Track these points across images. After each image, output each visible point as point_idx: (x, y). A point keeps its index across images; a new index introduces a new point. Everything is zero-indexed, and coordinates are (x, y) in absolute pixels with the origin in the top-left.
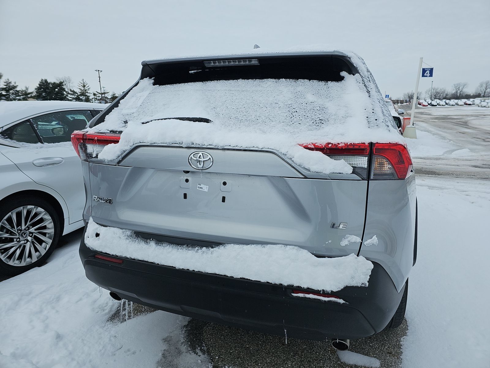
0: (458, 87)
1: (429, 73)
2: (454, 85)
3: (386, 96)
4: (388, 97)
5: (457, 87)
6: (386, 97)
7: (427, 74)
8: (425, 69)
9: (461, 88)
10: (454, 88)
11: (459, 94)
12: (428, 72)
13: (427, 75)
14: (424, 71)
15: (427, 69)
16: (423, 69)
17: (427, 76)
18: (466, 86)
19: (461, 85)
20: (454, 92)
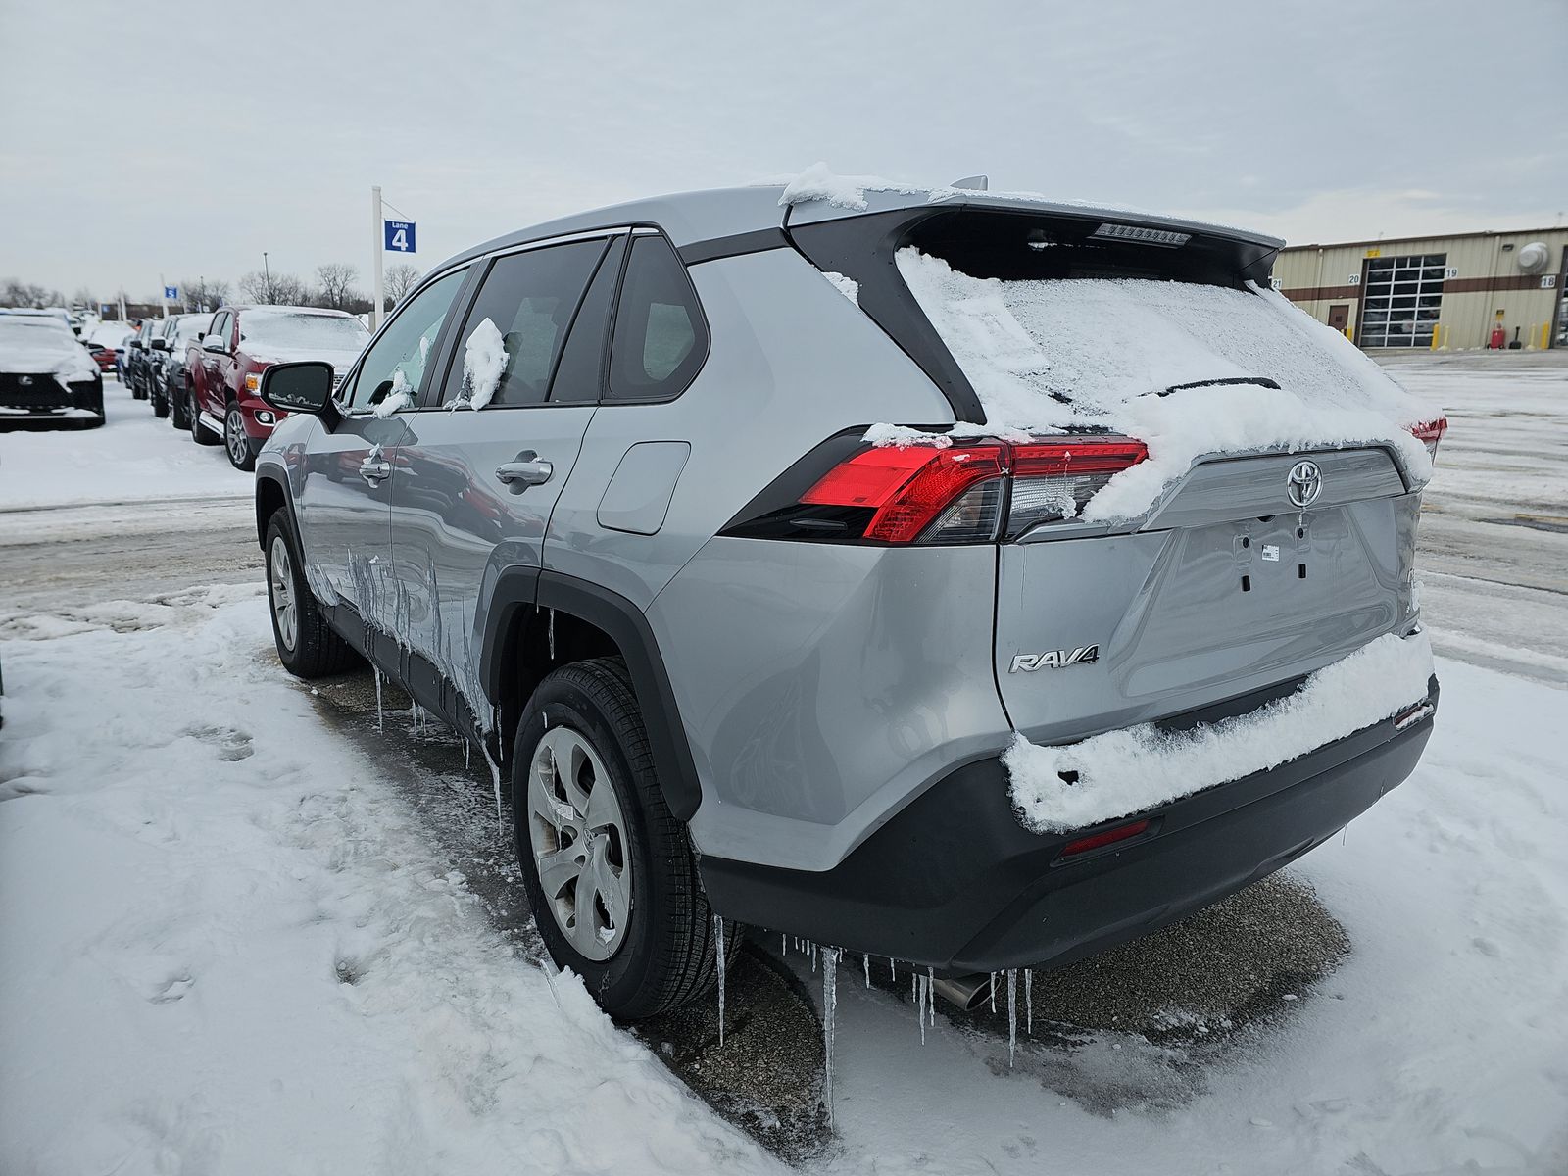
0: (331, 277)
1: (403, 238)
2: (321, 270)
3: (167, 290)
4: (175, 297)
5: (329, 274)
6: (167, 295)
7: (399, 240)
8: (391, 222)
9: (339, 281)
10: (322, 280)
11: (337, 298)
12: (402, 234)
13: (398, 244)
14: (391, 229)
15: (398, 226)
16: (388, 224)
17: (398, 249)
18: (352, 276)
19: (338, 271)
20: (323, 290)
